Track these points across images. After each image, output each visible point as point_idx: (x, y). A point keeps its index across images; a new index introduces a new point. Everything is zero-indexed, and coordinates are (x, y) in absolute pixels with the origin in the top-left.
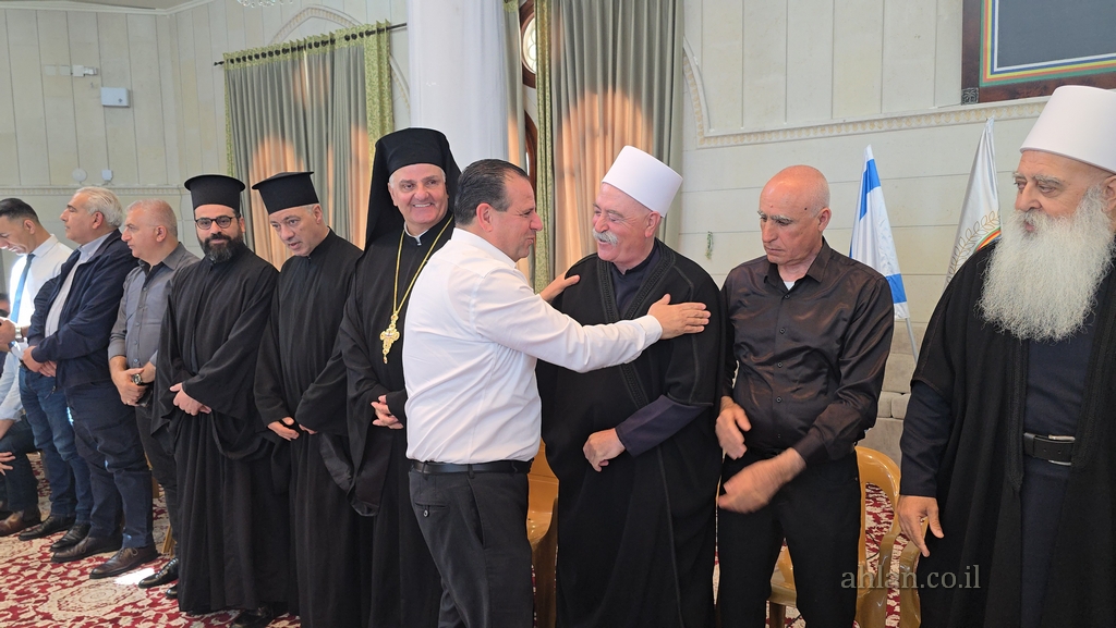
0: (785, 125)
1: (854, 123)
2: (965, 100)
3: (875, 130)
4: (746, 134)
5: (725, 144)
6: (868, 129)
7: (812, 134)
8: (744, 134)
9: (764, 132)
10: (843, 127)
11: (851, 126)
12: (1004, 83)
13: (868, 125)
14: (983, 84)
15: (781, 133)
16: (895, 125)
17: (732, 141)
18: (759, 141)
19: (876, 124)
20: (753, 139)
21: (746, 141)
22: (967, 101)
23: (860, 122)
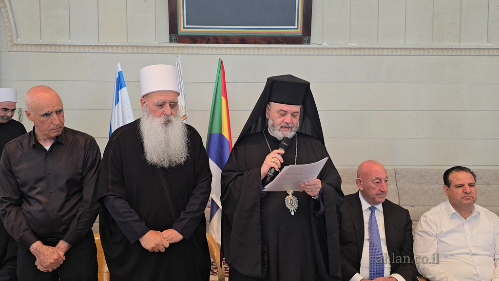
0: (69, 42)
1: (112, 46)
2: (171, 41)
3: (124, 52)
4: (44, 45)
5: (29, 50)
6: (120, 51)
7: (87, 50)
8: (42, 45)
9: (55, 45)
10: (106, 48)
11: (110, 48)
12: (190, 34)
13: (120, 48)
14: (180, 33)
15: (67, 47)
16: (135, 50)
17: (34, 49)
18: (53, 50)
19: (125, 48)
20: (48, 49)
21: (43, 50)
22: (172, 41)
23: (115, 46)
